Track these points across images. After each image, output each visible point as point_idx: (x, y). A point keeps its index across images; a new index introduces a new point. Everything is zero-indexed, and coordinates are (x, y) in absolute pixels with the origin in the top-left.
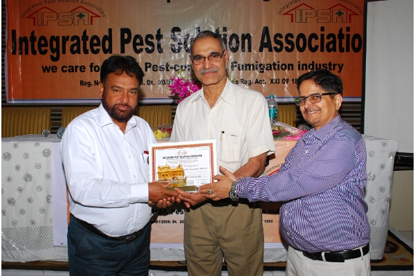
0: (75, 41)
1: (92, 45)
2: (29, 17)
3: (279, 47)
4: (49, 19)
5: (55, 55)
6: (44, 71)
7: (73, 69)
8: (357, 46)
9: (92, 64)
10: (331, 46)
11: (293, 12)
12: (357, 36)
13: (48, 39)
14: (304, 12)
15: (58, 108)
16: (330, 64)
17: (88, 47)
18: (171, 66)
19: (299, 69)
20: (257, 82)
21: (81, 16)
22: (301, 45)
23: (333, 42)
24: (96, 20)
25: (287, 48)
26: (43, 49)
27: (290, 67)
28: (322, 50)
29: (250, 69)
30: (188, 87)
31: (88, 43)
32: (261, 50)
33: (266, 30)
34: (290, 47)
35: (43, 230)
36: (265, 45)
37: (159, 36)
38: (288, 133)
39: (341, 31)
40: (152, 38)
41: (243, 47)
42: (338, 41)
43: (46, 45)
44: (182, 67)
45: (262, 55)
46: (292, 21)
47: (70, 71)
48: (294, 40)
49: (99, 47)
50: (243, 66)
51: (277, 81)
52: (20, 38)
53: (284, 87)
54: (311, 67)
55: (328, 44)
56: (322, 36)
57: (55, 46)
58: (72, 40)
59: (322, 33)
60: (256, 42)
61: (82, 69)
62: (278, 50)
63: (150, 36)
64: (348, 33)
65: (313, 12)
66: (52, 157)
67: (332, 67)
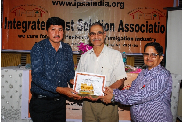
0: (34, 24)
1: (42, 26)
2: (13, 12)
3: (127, 30)
4: (22, 13)
5: (24, 30)
6: (19, 37)
7: (32, 36)
8: (162, 30)
9: (41, 34)
10: (151, 30)
11: (134, 14)
12: (163, 26)
13: (22, 23)
14: (139, 14)
15: (25, 54)
16: (150, 38)
17: (40, 27)
18: (77, 36)
19: (136, 40)
20: (116, 45)
21: (37, 12)
22: (137, 29)
23: (152, 29)
24: (44, 15)
25: (130, 30)
26: (19, 27)
27: (132, 39)
28: (147, 32)
29: (113, 40)
30: (87, 47)
31: (40, 25)
32: (119, 31)
33: (121, 22)
34: (132, 30)
35: (17, 111)
36: (121, 29)
37: (72, 23)
38: (132, 70)
39: (155, 23)
40: (69, 24)
41: (111, 29)
42: (154, 28)
43: (20, 25)
44: (82, 37)
45: (119, 33)
46: (133, 18)
47: (31, 38)
48: (134, 27)
49: (45, 27)
50: (110, 38)
51: (126, 46)
52: (9, 21)
53: (129, 48)
54: (141, 39)
55: (149, 29)
56: (147, 25)
57: (24, 26)
58: (33, 23)
59: (147, 24)
60: (117, 27)
61: (37, 36)
62: (126, 31)
63: (68, 23)
64: (159, 24)
65: (143, 14)
66: (23, 77)
67: (151, 40)
